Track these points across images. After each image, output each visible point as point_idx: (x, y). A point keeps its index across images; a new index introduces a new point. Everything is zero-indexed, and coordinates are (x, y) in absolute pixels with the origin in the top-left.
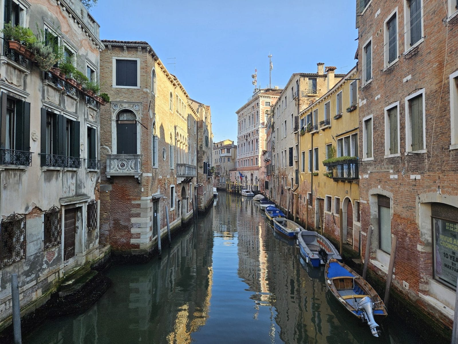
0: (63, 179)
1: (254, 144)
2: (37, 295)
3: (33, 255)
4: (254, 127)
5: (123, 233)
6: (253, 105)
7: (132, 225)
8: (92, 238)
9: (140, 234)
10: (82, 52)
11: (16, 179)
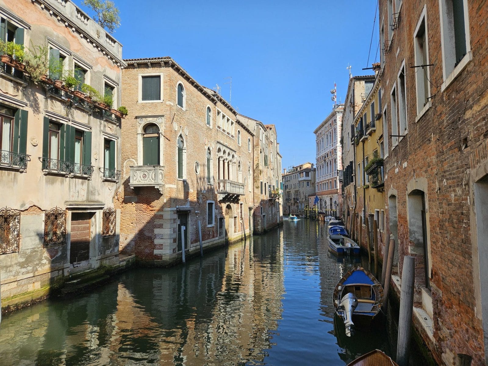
0: (70, 183)
1: (333, 165)
2: (34, 286)
3: (30, 249)
4: (331, 146)
5: (147, 244)
6: (330, 122)
7: (155, 236)
8: (109, 244)
9: (162, 245)
10: (98, 68)
11: (10, 177)
